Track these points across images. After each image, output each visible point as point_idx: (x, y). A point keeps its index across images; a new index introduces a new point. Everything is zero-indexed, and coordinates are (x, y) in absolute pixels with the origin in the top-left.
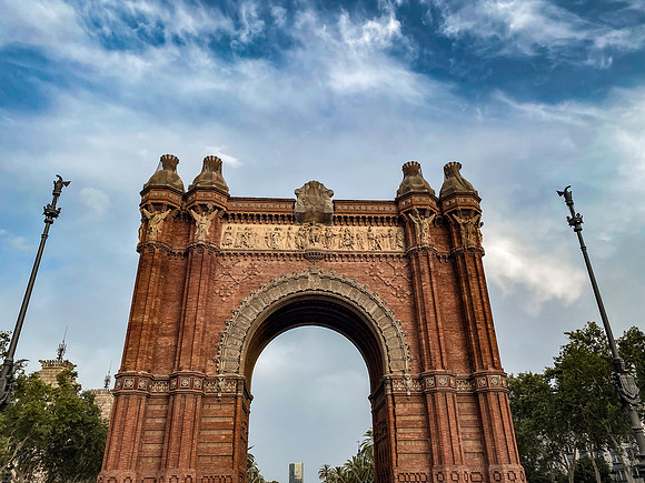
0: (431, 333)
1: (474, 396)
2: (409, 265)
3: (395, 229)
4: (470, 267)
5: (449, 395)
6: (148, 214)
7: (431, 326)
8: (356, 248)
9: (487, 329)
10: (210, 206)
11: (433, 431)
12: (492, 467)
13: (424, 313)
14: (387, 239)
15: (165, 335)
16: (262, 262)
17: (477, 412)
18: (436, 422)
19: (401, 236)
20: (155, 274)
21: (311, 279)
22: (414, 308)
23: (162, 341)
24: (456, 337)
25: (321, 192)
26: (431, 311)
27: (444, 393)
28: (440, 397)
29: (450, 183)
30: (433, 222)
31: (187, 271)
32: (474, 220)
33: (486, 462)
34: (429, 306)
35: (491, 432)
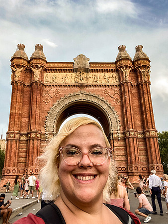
0: (129, 116)
1: (144, 139)
2: (120, 89)
3: (115, 74)
4: (145, 90)
5: (135, 139)
6: (14, 69)
7: (128, 113)
8: (99, 82)
9: (151, 114)
10: (39, 65)
11: (128, 152)
12: (150, 165)
13: (126, 108)
14: (112, 78)
15: (24, 117)
16: (61, 88)
17: (145, 145)
18: (129, 149)
19: (117, 77)
20: (19, 94)
21: (81, 95)
22: (122, 106)
23: (23, 120)
24: (138, 117)
25: (84, 59)
26: (129, 107)
27: (133, 138)
28: (131, 140)
29: (138, 54)
30: (131, 71)
31: (31, 93)
32: (147, 70)
33: (148, 163)
34: (128, 105)
35: (151, 153)
